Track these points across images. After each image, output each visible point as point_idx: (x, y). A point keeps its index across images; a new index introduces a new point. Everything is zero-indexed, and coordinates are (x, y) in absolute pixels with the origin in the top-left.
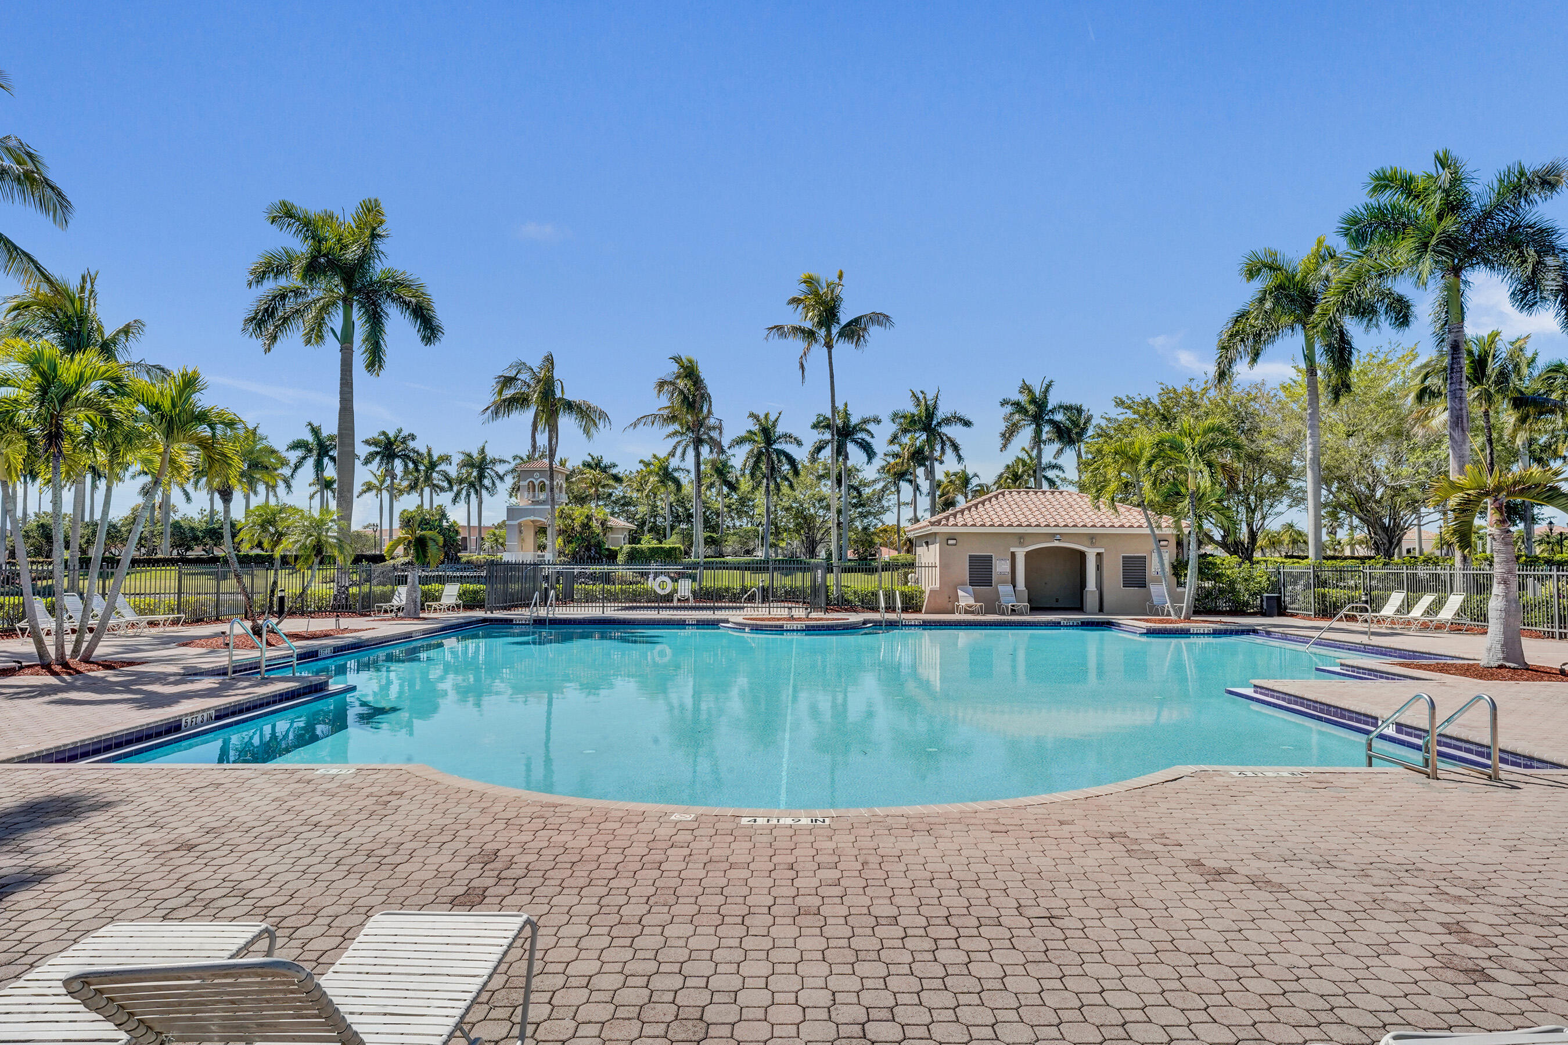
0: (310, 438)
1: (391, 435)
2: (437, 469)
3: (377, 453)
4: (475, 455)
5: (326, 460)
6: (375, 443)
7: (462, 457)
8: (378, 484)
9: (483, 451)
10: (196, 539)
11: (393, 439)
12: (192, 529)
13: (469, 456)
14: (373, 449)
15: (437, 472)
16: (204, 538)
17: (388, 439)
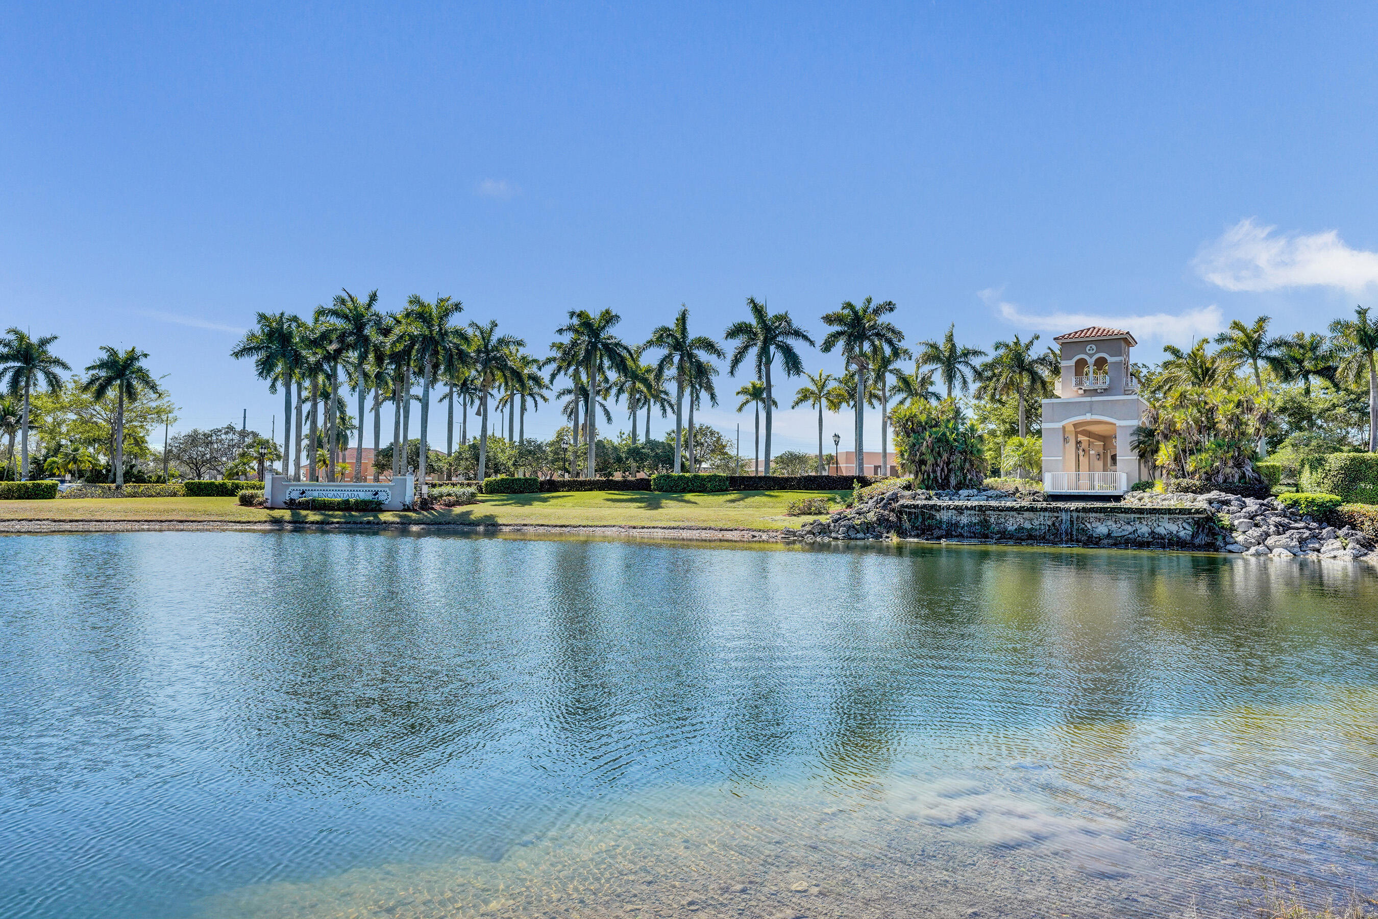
0: (751, 319)
1: (859, 305)
2: (891, 367)
3: (839, 334)
4: (942, 344)
5: (772, 348)
6: (839, 319)
7: (924, 349)
8: (817, 391)
9: (950, 339)
10: (619, 460)
11: (861, 313)
12: (615, 449)
13: (934, 346)
14: (836, 328)
15: (891, 371)
16: (627, 459)
17: (856, 313)
